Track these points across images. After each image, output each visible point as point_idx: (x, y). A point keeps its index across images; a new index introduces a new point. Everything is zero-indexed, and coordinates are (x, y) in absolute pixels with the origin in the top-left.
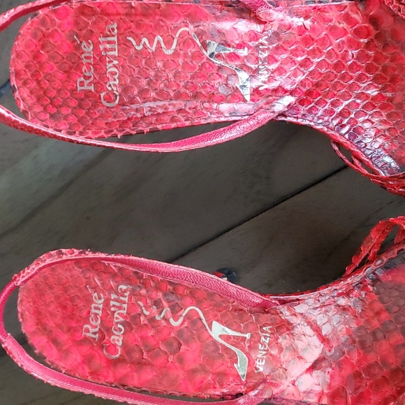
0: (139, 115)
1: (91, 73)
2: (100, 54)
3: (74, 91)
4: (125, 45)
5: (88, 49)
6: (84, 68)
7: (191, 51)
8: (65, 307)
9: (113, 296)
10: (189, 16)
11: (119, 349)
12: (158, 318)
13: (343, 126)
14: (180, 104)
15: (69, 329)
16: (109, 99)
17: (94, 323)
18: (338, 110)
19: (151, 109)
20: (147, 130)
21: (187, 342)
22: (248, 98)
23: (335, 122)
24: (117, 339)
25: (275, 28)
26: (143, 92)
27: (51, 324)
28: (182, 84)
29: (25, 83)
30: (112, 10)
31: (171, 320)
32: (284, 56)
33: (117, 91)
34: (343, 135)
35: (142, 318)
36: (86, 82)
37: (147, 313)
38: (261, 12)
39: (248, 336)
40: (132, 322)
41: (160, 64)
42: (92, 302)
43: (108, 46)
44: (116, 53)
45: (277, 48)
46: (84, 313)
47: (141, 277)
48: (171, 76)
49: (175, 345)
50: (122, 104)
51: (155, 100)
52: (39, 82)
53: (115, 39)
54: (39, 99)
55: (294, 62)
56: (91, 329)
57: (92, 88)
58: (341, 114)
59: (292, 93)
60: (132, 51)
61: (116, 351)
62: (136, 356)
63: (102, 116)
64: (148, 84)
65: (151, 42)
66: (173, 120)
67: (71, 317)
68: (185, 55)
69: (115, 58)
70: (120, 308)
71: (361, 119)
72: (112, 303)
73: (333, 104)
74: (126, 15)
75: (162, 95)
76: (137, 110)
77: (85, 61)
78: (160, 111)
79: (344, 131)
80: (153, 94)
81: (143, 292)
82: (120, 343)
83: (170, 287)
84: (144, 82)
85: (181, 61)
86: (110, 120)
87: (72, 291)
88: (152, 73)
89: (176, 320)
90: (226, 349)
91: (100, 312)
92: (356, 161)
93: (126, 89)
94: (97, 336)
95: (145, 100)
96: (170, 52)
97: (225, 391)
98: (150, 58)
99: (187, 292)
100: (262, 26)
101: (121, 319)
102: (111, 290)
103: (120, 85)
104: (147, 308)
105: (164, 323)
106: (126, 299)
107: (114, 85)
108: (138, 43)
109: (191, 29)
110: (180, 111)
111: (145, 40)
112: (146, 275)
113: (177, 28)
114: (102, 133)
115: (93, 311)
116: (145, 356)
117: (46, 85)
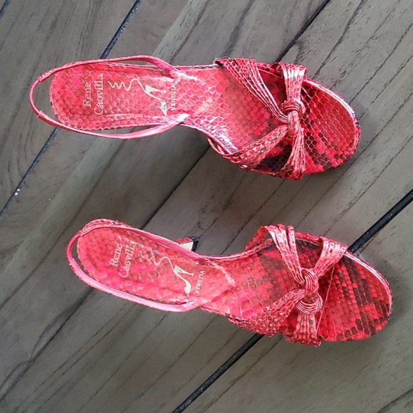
0: (112, 120)
1: (90, 98)
2: (94, 89)
3: (81, 106)
4: (106, 85)
5: (88, 85)
6: (87, 95)
7: (138, 90)
8: (101, 249)
9: (127, 246)
10: (137, 73)
11: (127, 273)
12: (148, 260)
13: (213, 130)
14: (132, 115)
15: (103, 260)
16: (98, 111)
17: (116, 259)
18: (211, 121)
19: (118, 117)
20: (115, 127)
21: (162, 274)
22: (165, 114)
23: (209, 127)
24: (127, 268)
25: (179, 81)
26: (114, 109)
27: (94, 256)
28: (133, 106)
29: (57, 101)
30: (100, 68)
31: (155, 262)
32: (184, 94)
33: (102, 107)
34: (213, 134)
35: (140, 259)
36: (87, 102)
37: (143, 257)
38: (172, 72)
39: (192, 274)
40: (135, 260)
41: (123, 96)
42: (116, 248)
43: (98, 85)
44: (102, 89)
45: (181, 90)
46: (111, 253)
47: (142, 239)
48: (128, 102)
49: (156, 275)
50: (104, 114)
51: (120, 113)
52: (64, 101)
53: (102, 82)
54: (64, 110)
55: (188, 98)
56: (114, 262)
57: (90, 105)
58: (212, 124)
59: (188, 112)
60: (110, 88)
61: (126, 274)
62: (135, 278)
63: (94, 120)
64: (118, 104)
65: (119, 85)
66: (128, 123)
67: (105, 254)
68: (135, 92)
69: (101, 91)
70: (130, 253)
71: (222, 127)
72: (126, 250)
73: (208, 119)
74: (108, 70)
75: (124, 111)
76: (111, 117)
77: (87, 92)
78: (123, 118)
79: (213, 132)
80: (119, 110)
81: (142, 246)
82: (128, 270)
83: (156, 246)
84: (115, 104)
85: (133, 94)
86: (98, 122)
87: (106, 241)
88: (119, 100)
89: (157, 262)
90: (181, 280)
91: (119, 254)
92: (219, 147)
93: (106, 107)
94: (116, 265)
95: (116, 113)
96: (128, 90)
97: (178, 300)
98: (118, 92)
99: (164, 249)
100: (173, 80)
101: (130, 259)
102: (126, 243)
103: (104, 105)
104: (143, 255)
105: (151, 263)
106: (133, 249)
107: (100, 104)
108: (113, 85)
109: (138, 79)
110: (132, 119)
111: (116, 83)
112: (144, 238)
113: (131, 79)
114: (94, 128)
115: (116, 252)
116: (140, 278)
117: (68, 102)
